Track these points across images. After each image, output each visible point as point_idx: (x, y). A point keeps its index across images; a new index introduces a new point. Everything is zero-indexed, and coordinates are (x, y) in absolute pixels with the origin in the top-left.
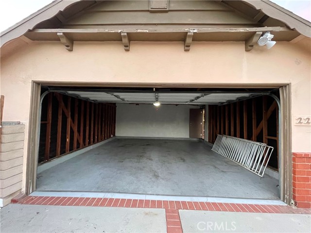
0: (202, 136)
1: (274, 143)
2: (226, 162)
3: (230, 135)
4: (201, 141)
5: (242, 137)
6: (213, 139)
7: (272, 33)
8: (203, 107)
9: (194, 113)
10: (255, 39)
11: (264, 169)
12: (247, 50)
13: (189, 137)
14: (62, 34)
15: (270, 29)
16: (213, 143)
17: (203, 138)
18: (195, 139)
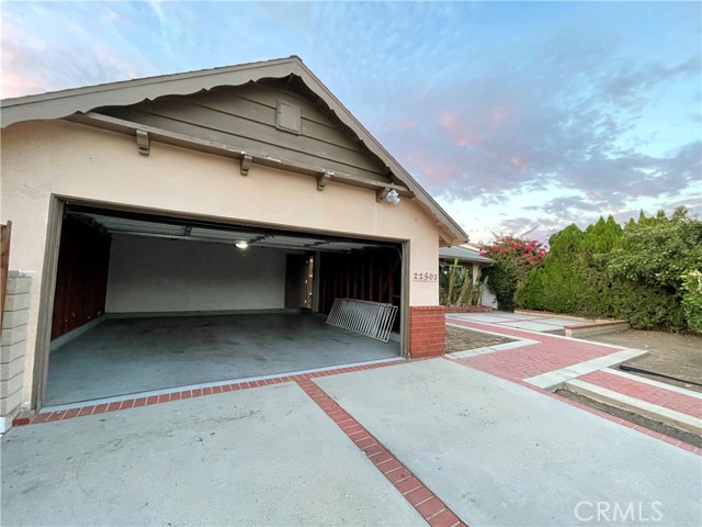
0: (307, 303)
1: (397, 302)
2: (349, 334)
3: (351, 297)
4: (305, 312)
5: (367, 298)
6: (326, 305)
7: (397, 191)
8: (310, 254)
9: (293, 265)
10: (384, 193)
11: (388, 334)
12: (377, 201)
13: (283, 307)
14: (146, 134)
15: (396, 187)
16: (327, 314)
17: (309, 306)
18: (294, 311)
